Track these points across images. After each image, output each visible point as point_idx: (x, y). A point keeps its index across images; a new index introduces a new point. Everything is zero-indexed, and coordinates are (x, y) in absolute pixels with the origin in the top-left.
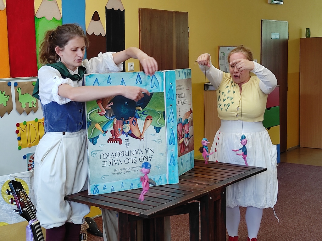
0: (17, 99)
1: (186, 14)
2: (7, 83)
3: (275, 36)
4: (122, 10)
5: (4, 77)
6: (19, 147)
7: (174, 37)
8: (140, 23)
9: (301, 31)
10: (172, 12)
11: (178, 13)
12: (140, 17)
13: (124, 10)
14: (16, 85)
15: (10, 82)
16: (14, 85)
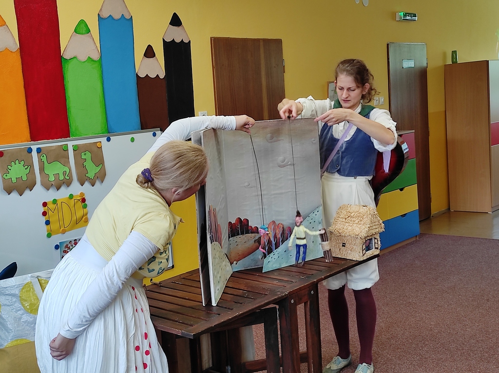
0: (42, 169)
1: (279, 42)
2: (27, 149)
3: (408, 64)
4: (186, 41)
5: (22, 142)
6: (48, 234)
7: (263, 73)
8: (214, 58)
9: (445, 55)
10: (258, 40)
11: (266, 41)
12: (213, 49)
13: (190, 41)
14: (39, 150)
15: (30, 148)
16: (37, 150)
